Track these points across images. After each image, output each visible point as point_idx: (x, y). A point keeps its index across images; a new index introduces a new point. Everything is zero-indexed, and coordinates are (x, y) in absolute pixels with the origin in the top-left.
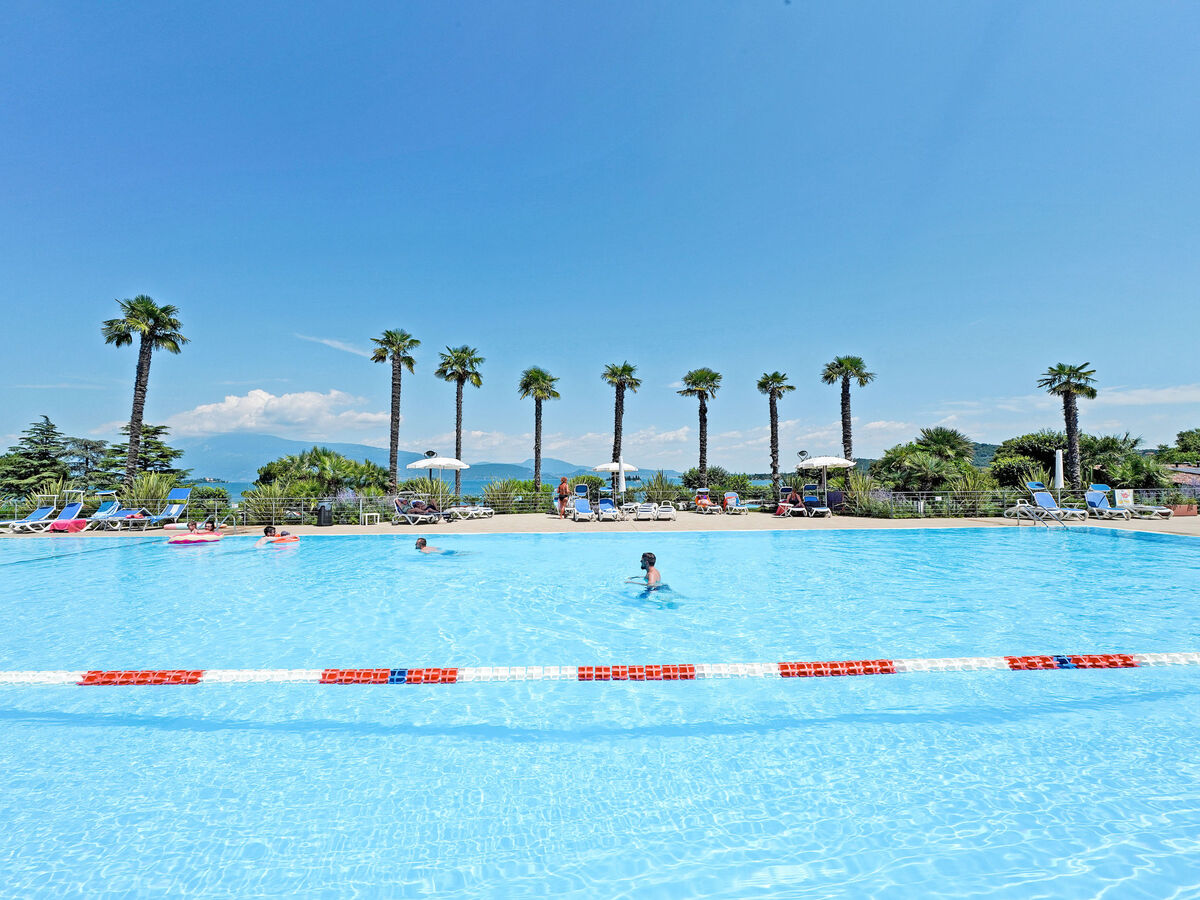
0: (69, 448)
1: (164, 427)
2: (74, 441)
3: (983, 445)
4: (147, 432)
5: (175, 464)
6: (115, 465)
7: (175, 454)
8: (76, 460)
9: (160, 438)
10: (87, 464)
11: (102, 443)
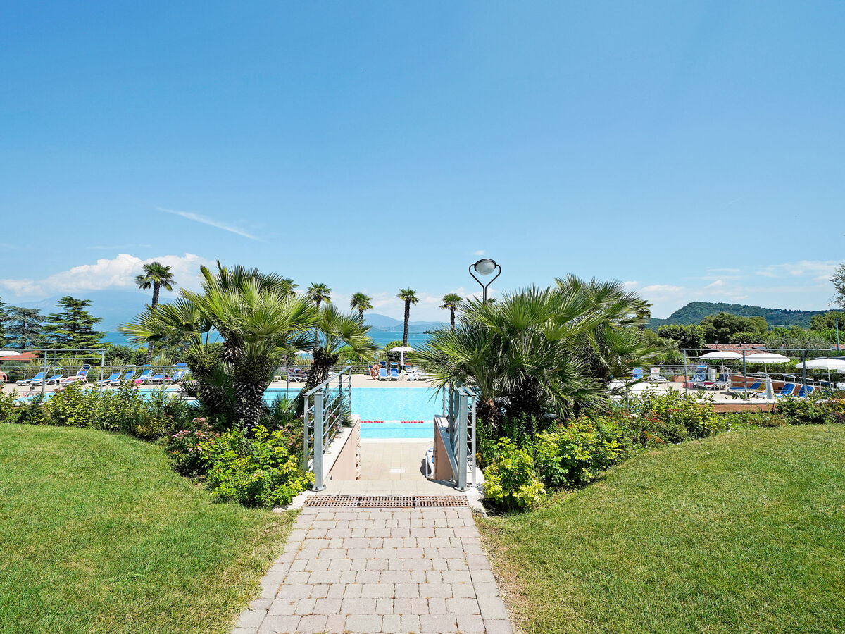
0: (10, 315)
1: (88, 301)
2: (15, 309)
3: (745, 307)
4: (76, 304)
5: (95, 327)
6: (54, 329)
7: (96, 321)
8: (16, 323)
9: (85, 309)
10: (24, 326)
11: (36, 311)
